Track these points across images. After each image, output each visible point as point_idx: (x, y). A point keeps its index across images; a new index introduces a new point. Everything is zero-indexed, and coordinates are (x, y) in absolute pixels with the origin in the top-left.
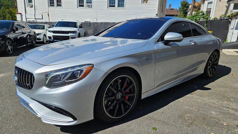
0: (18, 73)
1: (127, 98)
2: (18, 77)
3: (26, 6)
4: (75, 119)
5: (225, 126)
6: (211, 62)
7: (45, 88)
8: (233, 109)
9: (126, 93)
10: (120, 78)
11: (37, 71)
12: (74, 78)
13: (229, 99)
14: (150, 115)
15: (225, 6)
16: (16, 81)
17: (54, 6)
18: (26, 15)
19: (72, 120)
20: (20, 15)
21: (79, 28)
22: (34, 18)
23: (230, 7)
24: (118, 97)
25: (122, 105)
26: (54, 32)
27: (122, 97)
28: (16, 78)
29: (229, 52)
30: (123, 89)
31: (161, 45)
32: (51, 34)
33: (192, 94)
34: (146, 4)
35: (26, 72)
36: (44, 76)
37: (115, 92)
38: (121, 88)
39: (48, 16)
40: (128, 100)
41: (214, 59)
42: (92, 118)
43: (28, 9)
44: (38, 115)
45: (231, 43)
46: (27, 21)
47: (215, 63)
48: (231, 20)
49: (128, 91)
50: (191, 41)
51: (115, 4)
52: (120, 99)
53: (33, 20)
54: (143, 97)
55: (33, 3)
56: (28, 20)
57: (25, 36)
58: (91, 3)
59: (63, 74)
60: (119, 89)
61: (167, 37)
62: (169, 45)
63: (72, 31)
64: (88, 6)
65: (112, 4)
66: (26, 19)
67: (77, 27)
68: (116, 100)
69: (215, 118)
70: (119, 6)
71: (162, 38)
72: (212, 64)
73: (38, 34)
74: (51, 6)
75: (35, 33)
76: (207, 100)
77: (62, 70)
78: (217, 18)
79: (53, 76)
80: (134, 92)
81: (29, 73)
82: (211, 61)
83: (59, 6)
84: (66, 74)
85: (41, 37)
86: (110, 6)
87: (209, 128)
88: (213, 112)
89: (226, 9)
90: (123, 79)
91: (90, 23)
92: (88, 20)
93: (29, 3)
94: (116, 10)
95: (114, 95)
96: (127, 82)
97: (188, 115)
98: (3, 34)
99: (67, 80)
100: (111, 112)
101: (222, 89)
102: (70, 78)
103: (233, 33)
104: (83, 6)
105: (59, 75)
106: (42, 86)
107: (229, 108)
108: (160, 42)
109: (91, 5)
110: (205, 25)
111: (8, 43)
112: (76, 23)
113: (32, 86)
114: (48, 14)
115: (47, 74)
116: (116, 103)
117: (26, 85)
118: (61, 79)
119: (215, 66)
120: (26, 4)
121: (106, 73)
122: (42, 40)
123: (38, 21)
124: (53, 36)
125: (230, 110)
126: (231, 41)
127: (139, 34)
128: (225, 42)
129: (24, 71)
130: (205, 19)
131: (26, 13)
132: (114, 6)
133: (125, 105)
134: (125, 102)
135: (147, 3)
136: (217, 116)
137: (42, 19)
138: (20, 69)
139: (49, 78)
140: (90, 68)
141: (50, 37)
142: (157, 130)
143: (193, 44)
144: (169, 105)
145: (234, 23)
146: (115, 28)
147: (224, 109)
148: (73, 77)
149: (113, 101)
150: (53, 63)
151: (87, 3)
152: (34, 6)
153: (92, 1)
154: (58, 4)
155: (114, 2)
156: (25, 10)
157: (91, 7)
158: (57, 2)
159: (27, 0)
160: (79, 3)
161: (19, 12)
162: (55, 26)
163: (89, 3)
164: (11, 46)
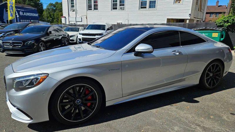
1: (89, 104)
3: (69, 11)
4: (31, 119)
7: (14, 91)
8: (203, 127)
13: (208, 116)
17: (91, 9)
18: (70, 18)
20: (64, 18)
21: (107, 31)
22: (75, 21)
26: (83, 34)
27: (83, 103)
30: (81, 96)
34: (179, 4)
36: (12, 81)
39: (87, 18)
41: (216, 69)
42: (47, 119)
43: (71, 13)
46: (70, 24)
47: (218, 73)
51: (146, 5)
53: (74, 22)
54: (108, 104)
55: (75, 8)
56: (70, 22)
57: (60, 37)
58: (124, 6)
60: (77, 96)
61: (139, 48)
63: (99, 34)
64: (121, 8)
65: (144, 5)
66: (69, 22)
67: (105, 30)
70: (150, 7)
73: (71, 36)
74: (89, 9)
75: (68, 35)
80: (96, 99)
82: (209, 71)
83: (96, 9)
84: (27, 80)
85: (74, 38)
86: (142, 8)
91: (122, 25)
93: (72, 7)
94: (147, 11)
98: (39, 37)
104: (116, 8)
109: (124, 7)
111: (41, 44)
112: (104, 26)
114: (87, 17)
120: (69, 9)
121: (60, 81)
122: (75, 41)
123: (78, 23)
124: (82, 38)
131: (69, 16)
132: (145, 8)
135: (179, 2)
137: (82, 21)
140: (45, 77)
141: (80, 39)
143: (178, 54)
147: (193, 126)
148: (32, 84)
151: (120, 5)
152: (75, 11)
153: (125, 4)
154: (95, 8)
155: (146, 3)
156: (69, 14)
157: (124, 10)
158: (95, 6)
159: (70, 5)
160: (113, 6)
161: (64, 16)
162: (86, 29)
163: (122, 6)
164: (44, 47)
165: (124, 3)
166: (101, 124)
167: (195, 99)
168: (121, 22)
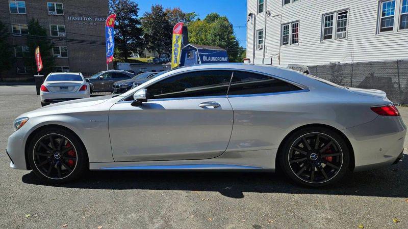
3: (255, 49)
17: (288, 43)
18: (255, 60)
20: (247, 61)
22: (262, 63)
39: (279, 59)
43: (257, 52)
51: (393, 24)
55: (263, 44)
58: (345, 30)
64: (339, 36)
65: (388, 25)
70: (402, 27)
74: (283, 44)
83: (295, 43)
86: (382, 30)
91: (340, 65)
92: (335, 60)
94: (395, 36)
104: (330, 37)
109: (345, 33)
114: (279, 56)
120: (256, 46)
131: (254, 58)
132: (391, 29)
137: (271, 64)
151: (338, 30)
152: (263, 48)
153: (347, 27)
154: (293, 40)
156: (254, 54)
157: (344, 38)
158: (293, 38)
159: (257, 40)
160: (325, 33)
161: (247, 58)
163: (342, 31)
165: (345, 25)
168: (338, 61)
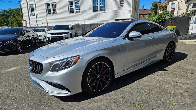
0: (32, 64)
1: (104, 77)
2: (32, 67)
3: (30, 15)
4: (70, 91)
5: (172, 94)
6: (168, 51)
7: (50, 73)
8: (181, 83)
9: (103, 74)
10: (98, 64)
11: (44, 62)
12: (68, 65)
13: (180, 77)
14: (121, 89)
15: (186, 5)
16: (30, 69)
17: (51, 13)
19: (67, 92)
20: (25, 22)
21: (71, 30)
22: (36, 23)
23: (190, 6)
24: (98, 77)
25: (101, 83)
26: (52, 34)
27: (101, 77)
28: (31, 68)
29: (190, 42)
30: (100, 72)
31: (127, 40)
32: (50, 36)
33: (153, 74)
35: (38, 63)
36: (49, 65)
37: (96, 74)
38: (100, 71)
39: (47, 21)
40: (105, 79)
41: (171, 48)
42: (80, 91)
43: (31, 17)
44: (46, 90)
45: (192, 34)
46: (31, 26)
47: (172, 51)
48: (191, 16)
49: (105, 73)
50: (150, 36)
52: (100, 78)
53: (35, 25)
54: (116, 77)
55: (35, 13)
56: (31, 25)
57: (30, 38)
58: (79, 10)
59: (61, 63)
60: (98, 71)
61: (131, 35)
62: (133, 40)
63: (66, 33)
64: (77, 12)
66: (30, 25)
67: (69, 29)
68: (97, 79)
69: (166, 89)
70: (101, 11)
71: (127, 36)
72: (170, 53)
73: (40, 36)
74: (48, 14)
75: (37, 35)
76: (163, 78)
77: (60, 60)
78: (179, 16)
79: (55, 65)
80: (109, 74)
81: (39, 63)
82: (168, 49)
83: (55, 13)
84: (63, 63)
85: (42, 38)
86: (94, 11)
87: (161, 96)
88: (166, 86)
89: (187, 7)
90: (100, 65)
91: (79, 25)
92: (77, 23)
93: (32, 12)
94: (99, 14)
95: (95, 75)
96: (104, 67)
97: (148, 88)
98: (14, 38)
99: (64, 66)
100: (94, 87)
101: (176, 70)
102: (66, 65)
103: (193, 27)
104: (73, 12)
105: (58, 64)
106: (48, 71)
107: (178, 83)
108: (126, 39)
109: (79, 11)
110: (170, 21)
111: (19, 44)
112: (68, 26)
113: (42, 72)
114: (47, 20)
115: (51, 64)
116: (97, 81)
117: (38, 71)
118: (60, 66)
119: (172, 54)
120: (30, 14)
121: (88, 61)
122: (43, 41)
123: (39, 26)
124: (51, 37)
125: (179, 84)
126: (192, 33)
127: (114, 32)
128: (187, 34)
129: (36, 62)
130: (169, 17)
131: (29, 20)
132: (97, 11)
133: (103, 82)
134: (103, 81)
135: (122, 7)
136: (168, 88)
137: (42, 24)
138: (33, 61)
139: (53, 65)
140: (78, 58)
141: (49, 38)
142: (125, 98)
143: (152, 38)
144: (136, 82)
145: (193, 18)
146: (95, 30)
147: (175, 83)
149: (95, 79)
150: (54, 56)
151: (76, 10)
152: (35, 15)
155: (97, 8)
156: (29, 18)
157: (80, 13)
158: (53, 11)
159: (30, 10)
160: (70, 10)
161: (24, 20)
162: (53, 29)
163: (78, 10)
164: (21, 46)
165: (79, 7)
166: (115, 91)
167: (164, 69)
168: (78, 23)
